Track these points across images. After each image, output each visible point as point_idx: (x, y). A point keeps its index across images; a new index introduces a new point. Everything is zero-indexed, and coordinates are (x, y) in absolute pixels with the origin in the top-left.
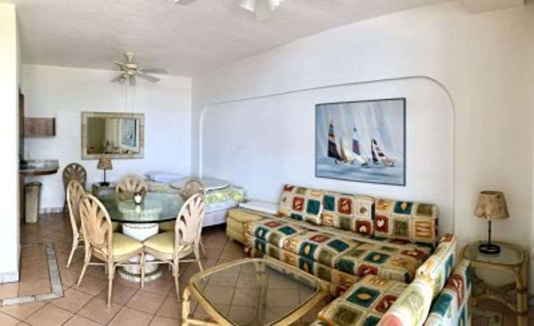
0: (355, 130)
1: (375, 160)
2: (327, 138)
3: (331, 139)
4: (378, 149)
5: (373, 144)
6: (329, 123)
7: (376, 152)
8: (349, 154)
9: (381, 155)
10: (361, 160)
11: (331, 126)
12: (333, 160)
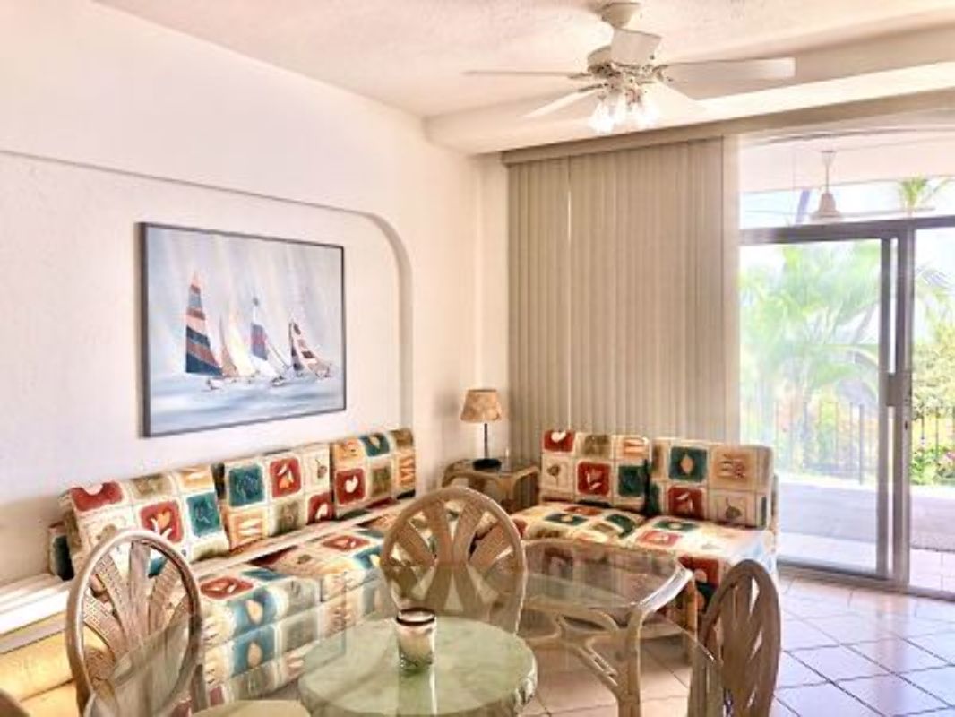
0: (256, 302)
1: (297, 366)
2: (185, 321)
3: (196, 325)
4: (302, 343)
5: (294, 335)
6: (190, 281)
7: (299, 351)
8: (243, 359)
9: (308, 355)
10: (268, 369)
11: (195, 289)
12: (202, 378)
